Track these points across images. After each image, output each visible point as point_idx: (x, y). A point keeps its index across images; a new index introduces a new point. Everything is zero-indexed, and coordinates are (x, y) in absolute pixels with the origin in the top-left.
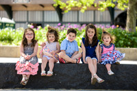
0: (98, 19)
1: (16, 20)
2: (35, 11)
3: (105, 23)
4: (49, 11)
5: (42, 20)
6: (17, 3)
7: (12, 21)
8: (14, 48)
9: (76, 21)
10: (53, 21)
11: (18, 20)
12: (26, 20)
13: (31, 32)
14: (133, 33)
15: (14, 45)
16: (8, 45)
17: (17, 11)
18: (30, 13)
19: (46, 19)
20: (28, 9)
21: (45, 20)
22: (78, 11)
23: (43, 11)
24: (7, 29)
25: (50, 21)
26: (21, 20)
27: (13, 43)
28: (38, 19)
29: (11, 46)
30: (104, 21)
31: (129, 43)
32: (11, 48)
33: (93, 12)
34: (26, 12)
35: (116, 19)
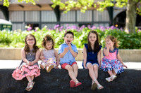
0: (97, 19)
1: (13, 21)
2: (32, 11)
3: (104, 23)
4: (46, 11)
5: (39, 21)
6: (13, 3)
7: (9, 23)
8: (12, 50)
9: (74, 21)
10: (50, 21)
11: (15, 21)
12: (23, 20)
13: (32, 38)
14: (133, 34)
15: (11, 47)
16: (6, 47)
17: (13, 11)
18: (26, 13)
19: (44, 20)
20: (25, 9)
21: (42, 21)
22: (76, 11)
23: (40, 11)
24: (4, 31)
25: (48, 21)
26: (18, 21)
27: (11, 45)
28: (35, 19)
29: (9, 48)
30: (103, 20)
31: (129, 45)
32: (9, 50)
33: (91, 12)
34: (23, 12)
35: (115, 19)
